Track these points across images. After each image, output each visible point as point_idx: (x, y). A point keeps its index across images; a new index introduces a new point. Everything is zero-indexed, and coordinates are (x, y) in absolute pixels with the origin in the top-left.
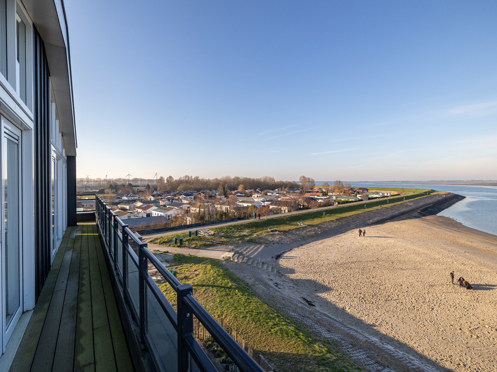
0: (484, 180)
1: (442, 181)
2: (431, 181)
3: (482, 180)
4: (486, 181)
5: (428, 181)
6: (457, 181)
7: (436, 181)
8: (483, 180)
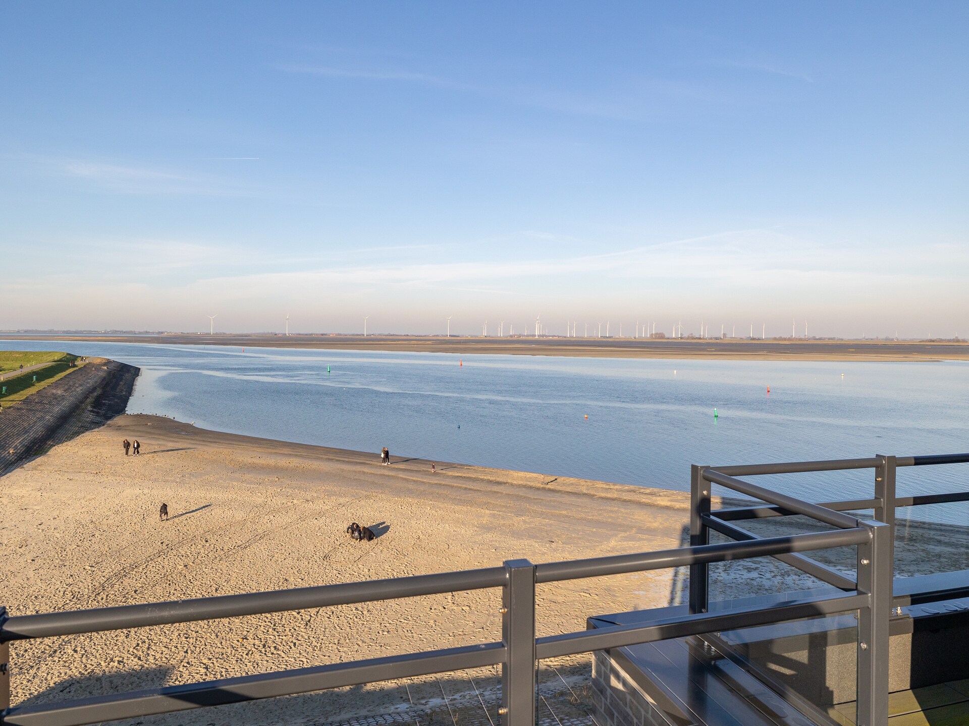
0: (137, 330)
1: (50, 332)
2: (26, 331)
3: (132, 331)
4: (140, 333)
5: (17, 330)
6: (84, 331)
7: (37, 332)
8: (135, 332)
